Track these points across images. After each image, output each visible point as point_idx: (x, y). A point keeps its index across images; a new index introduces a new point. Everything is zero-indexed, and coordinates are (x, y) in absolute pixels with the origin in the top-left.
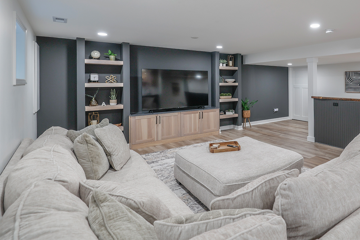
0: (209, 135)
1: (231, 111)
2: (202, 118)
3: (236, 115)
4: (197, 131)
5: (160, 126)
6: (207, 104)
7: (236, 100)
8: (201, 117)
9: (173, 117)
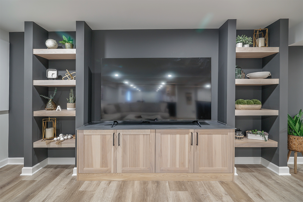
0: (211, 178)
1: (261, 134)
2: (197, 145)
3: (273, 144)
4: (187, 166)
5: (120, 149)
6: (210, 118)
7: (275, 112)
8: (194, 142)
9: (141, 137)
